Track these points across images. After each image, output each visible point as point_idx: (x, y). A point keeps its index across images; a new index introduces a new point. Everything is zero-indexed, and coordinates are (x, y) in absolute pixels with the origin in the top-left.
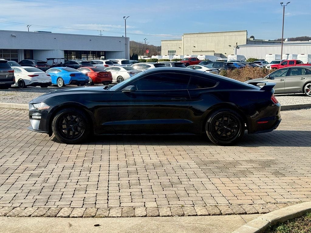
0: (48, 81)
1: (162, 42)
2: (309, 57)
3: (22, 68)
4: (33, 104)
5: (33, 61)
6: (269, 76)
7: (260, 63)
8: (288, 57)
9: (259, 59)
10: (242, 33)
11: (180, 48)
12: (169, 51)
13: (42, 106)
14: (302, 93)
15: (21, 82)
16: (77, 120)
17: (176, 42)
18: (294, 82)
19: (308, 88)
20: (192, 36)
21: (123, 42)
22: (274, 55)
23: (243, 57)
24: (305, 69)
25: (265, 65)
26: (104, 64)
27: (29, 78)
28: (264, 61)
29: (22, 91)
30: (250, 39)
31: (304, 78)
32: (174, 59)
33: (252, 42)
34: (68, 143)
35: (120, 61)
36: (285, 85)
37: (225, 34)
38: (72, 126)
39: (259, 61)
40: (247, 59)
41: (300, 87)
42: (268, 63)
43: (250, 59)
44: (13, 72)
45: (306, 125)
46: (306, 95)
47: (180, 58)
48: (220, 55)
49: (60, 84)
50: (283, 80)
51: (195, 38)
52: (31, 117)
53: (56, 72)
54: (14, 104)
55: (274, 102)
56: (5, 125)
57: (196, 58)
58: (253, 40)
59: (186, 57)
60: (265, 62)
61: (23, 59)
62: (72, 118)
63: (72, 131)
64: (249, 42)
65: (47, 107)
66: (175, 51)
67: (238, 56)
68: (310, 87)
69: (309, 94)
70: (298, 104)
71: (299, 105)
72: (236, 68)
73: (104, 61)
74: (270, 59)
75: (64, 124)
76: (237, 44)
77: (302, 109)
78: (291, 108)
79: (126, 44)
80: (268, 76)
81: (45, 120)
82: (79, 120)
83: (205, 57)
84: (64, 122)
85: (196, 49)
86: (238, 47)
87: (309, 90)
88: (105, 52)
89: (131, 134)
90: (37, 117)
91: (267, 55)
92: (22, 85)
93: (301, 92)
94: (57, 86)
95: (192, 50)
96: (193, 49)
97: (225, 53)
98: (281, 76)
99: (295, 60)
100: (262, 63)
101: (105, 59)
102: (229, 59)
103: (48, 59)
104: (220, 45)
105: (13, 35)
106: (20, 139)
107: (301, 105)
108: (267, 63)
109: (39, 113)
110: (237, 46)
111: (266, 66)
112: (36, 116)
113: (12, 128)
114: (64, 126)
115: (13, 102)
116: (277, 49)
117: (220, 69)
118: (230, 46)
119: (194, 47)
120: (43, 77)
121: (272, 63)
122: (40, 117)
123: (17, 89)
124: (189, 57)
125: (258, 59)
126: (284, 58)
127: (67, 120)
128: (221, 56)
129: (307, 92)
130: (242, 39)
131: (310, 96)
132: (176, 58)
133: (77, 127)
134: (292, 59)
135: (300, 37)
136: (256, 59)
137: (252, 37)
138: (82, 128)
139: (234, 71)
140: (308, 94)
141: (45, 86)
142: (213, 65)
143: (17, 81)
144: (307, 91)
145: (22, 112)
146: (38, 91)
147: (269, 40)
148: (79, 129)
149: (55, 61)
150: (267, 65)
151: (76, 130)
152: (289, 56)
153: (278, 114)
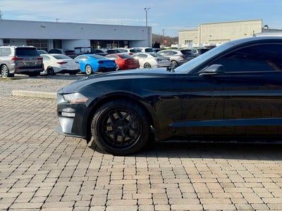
0: (77, 69)
3: (51, 56)
4: (62, 94)
5: (62, 50)
11: (196, 38)
12: (185, 41)
13: (76, 98)
15: (50, 69)
16: (128, 118)
26: (129, 52)
27: (58, 66)
29: (51, 78)
34: (115, 154)
35: (143, 49)
38: (121, 128)
44: (42, 59)
49: (89, 71)
51: (212, 27)
52: (60, 113)
53: (84, 60)
54: (41, 92)
56: (27, 120)
61: (52, 48)
62: (121, 116)
63: (121, 135)
65: (84, 99)
66: (192, 41)
73: (128, 50)
75: (109, 124)
76: (253, 32)
79: (148, 33)
81: (81, 119)
82: (132, 119)
84: (109, 121)
85: (212, 38)
88: (128, 41)
89: (212, 142)
90: (69, 115)
92: (51, 73)
94: (85, 73)
101: (129, 47)
103: (76, 48)
104: (235, 34)
105: (43, 25)
106: (45, 145)
109: (72, 108)
112: (68, 112)
113: (36, 125)
114: (109, 128)
115: (40, 91)
118: (245, 34)
120: (72, 64)
122: (73, 115)
123: (45, 76)
127: (114, 118)
133: (129, 130)
137: (266, 26)
138: (136, 130)
141: (73, 73)
143: (46, 68)
145: (50, 102)
146: (67, 78)
148: (132, 132)
149: (82, 50)
151: (127, 134)
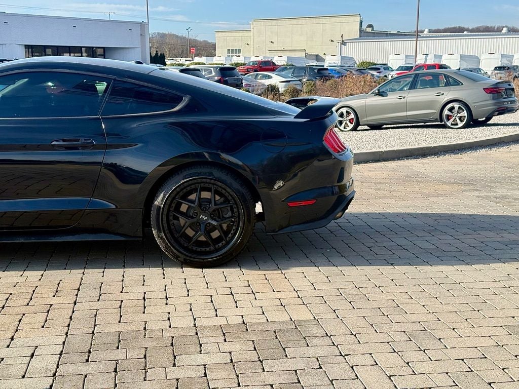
1: (217, 35)
2: (462, 60)
6: (379, 90)
7: (379, 69)
8: (426, 59)
9: (378, 63)
10: (351, 19)
11: (248, 44)
12: (229, 50)
14: (439, 123)
17: (241, 34)
18: (425, 102)
19: (450, 113)
20: (268, 23)
21: (137, 31)
22: (402, 56)
23: (351, 59)
24: (445, 75)
25: (387, 73)
28: (385, 66)
30: (366, 29)
31: (442, 93)
32: (233, 62)
33: (368, 34)
36: (406, 107)
37: (324, 20)
39: (377, 67)
40: (358, 63)
41: (434, 111)
42: (393, 70)
43: (363, 63)
45: (429, 196)
46: (444, 126)
47: (243, 62)
48: (315, 57)
50: (404, 98)
51: (272, 26)
55: (331, 150)
57: (270, 61)
58: (370, 31)
59: (253, 59)
60: (387, 68)
64: (363, 34)
66: (240, 51)
67: (343, 58)
68: (453, 111)
69: (452, 124)
70: (423, 145)
71: (424, 148)
72: (332, 77)
74: (395, 62)
76: (342, 37)
77: (430, 156)
78: (408, 154)
79: (141, 35)
80: (375, 90)
83: (286, 60)
85: (274, 46)
86: (343, 43)
87: (451, 116)
88: (104, 49)
91: (392, 57)
93: (436, 120)
95: (267, 49)
96: (269, 46)
97: (324, 54)
98: (402, 89)
99: (437, 64)
100: (382, 70)
102: (327, 63)
104: (315, 39)
107: (427, 148)
108: (390, 69)
110: (343, 41)
111: (388, 75)
116: (408, 46)
117: (304, 80)
118: (332, 41)
119: (272, 42)
121: (400, 69)
124: (260, 59)
125: (375, 62)
126: (420, 61)
128: (318, 58)
129: (448, 120)
130: (351, 28)
131: (452, 128)
132: (236, 62)
134: (433, 63)
135: (450, 27)
136: (372, 63)
137: (370, 26)
139: (328, 82)
140: (449, 124)
142: (293, 73)
144: (448, 118)
147: (398, 32)
150: (391, 73)
152: (429, 57)
153: (346, 181)
